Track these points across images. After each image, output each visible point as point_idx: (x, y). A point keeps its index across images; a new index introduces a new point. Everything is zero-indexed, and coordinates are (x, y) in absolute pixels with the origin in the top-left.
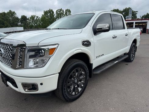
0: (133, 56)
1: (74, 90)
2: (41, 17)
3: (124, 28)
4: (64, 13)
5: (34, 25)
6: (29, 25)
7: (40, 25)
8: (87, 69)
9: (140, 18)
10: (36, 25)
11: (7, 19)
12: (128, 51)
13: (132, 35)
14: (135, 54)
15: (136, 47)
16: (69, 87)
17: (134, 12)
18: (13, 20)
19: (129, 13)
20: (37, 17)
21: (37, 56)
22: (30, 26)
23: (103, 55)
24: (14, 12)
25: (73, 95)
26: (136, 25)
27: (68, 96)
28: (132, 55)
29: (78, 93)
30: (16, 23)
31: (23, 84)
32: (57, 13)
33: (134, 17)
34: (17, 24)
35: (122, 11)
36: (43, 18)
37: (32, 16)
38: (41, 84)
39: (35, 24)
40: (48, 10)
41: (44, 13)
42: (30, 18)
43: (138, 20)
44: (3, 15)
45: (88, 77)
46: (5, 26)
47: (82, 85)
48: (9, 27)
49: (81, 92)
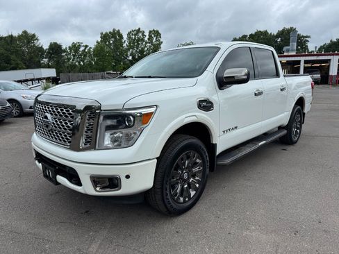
0: (296, 131)
1: (181, 194)
2: (93, 47)
3: (277, 75)
4: (146, 39)
5: (77, 64)
6: (65, 65)
7: (91, 64)
8: (207, 154)
9: (314, 50)
10: (82, 63)
11: (18, 51)
12: (285, 122)
13: (295, 89)
14: (300, 129)
15: (304, 114)
16: (173, 187)
17: (303, 36)
18: (31, 53)
19: (289, 39)
20: (86, 46)
21: (120, 127)
22: (68, 67)
23: (236, 128)
24: (34, 35)
25: (181, 203)
26: (306, 65)
27: (172, 204)
28: (294, 130)
29: (189, 200)
30: (37, 60)
31: (94, 177)
32: (129, 38)
33: (302, 48)
34: (40, 62)
35: (275, 34)
36: (99, 50)
37: (74, 45)
38: (128, 177)
39: (79, 63)
40: (110, 33)
41: (101, 37)
42: (69, 47)
43: (311, 54)
44: (9, 41)
45: (208, 170)
46: (12, 66)
47: (197, 185)
48: (20, 69)
49: (195, 198)
